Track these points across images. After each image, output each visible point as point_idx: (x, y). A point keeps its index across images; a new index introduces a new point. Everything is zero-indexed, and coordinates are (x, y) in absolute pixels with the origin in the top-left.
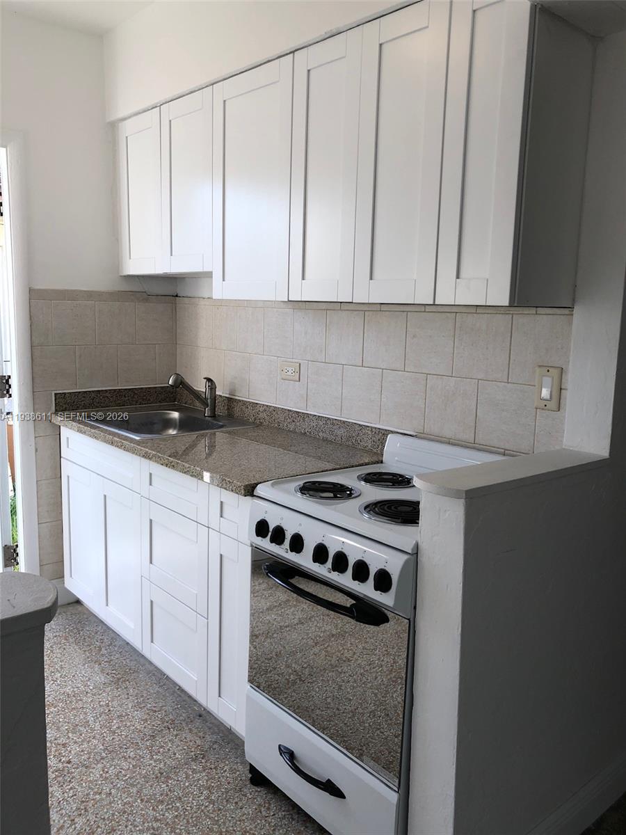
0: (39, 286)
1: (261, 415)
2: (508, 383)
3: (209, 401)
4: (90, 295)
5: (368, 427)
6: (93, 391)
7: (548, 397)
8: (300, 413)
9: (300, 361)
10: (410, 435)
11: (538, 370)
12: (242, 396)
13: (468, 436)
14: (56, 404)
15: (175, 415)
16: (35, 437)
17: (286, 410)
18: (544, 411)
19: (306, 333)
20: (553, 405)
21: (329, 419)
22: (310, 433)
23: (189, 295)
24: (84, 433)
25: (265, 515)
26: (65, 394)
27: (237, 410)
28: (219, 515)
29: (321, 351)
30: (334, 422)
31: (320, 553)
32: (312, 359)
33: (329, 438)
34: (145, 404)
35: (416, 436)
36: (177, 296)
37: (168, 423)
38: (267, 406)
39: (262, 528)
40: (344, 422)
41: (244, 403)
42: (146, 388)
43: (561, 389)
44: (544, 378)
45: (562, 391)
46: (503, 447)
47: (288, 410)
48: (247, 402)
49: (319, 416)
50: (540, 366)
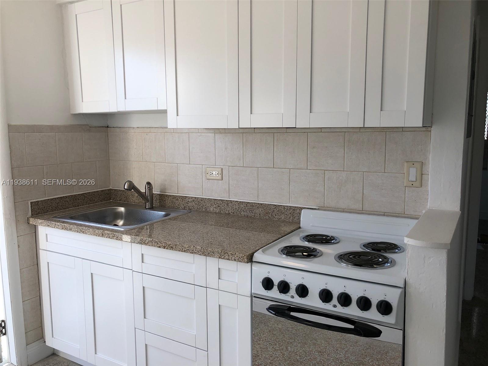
0: (15, 122)
1: (190, 204)
2: (385, 172)
3: (149, 197)
4: (52, 128)
5: (282, 206)
6: (57, 198)
7: (415, 180)
8: (224, 200)
9: (222, 167)
10: (315, 209)
11: (406, 164)
12: (172, 192)
13: (358, 206)
14: (31, 210)
15: (122, 209)
16: (17, 237)
17: (212, 199)
18: (410, 188)
19: (226, 149)
20: (417, 184)
21: (248, 203)
22: (233, 213)
23: (120, 126)
24: (71, 230)
25: (268, 274)
26: (38, 202)
27: (168, 203)
28: (218, 278)
29: (240, 160)
30: (252, 205)
31: (326, 296)
32: (232, 165)
33: (250, 215)
34: (92, 203)
35: (318, 209)
36: (108, 127)
37: (118, 216)
38: (195, 198)
39: (268, 284)
40: (261, 204)
41: (174, 197)
42: (92, 192)
43: (422, 174)
44: (411, 169)
45: (423, 175)
46: (383, 211)
47: (214, 199)
48: (177, 196)
49: (240, 202)
50: (407, 162)
